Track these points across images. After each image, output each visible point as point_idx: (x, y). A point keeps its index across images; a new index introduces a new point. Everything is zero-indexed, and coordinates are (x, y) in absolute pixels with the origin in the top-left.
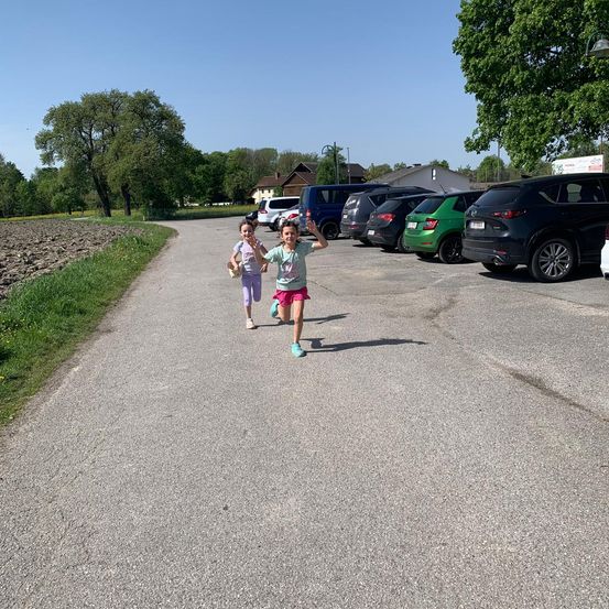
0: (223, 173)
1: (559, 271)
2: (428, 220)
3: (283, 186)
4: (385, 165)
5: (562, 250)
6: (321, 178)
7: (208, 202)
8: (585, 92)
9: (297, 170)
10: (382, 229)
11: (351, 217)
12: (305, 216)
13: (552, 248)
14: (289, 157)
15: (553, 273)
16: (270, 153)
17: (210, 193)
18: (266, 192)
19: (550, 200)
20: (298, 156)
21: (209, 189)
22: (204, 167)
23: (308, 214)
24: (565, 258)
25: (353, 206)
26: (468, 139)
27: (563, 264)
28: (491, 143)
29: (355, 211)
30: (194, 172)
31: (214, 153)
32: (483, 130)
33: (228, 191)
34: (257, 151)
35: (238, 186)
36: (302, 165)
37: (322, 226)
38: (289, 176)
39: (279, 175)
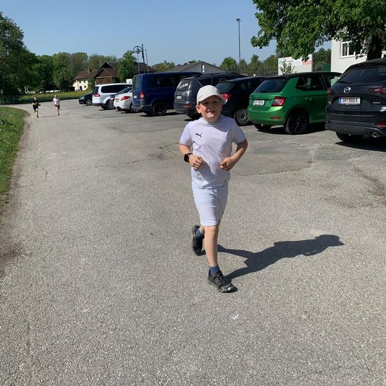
0: (51, 70)
2: (276, 98)
3: (94, 78)
6: (121, 73)
7: (42, 90)
9: (103, 66)
11: (185, 98)
12: (139, 97)
14: (96, 59)
16: (82, 56)
17: (44, 84)
18: (82, 82)
20: (102, 58)
21: (43, 81)
22: (39, 65)
23: (142, 96)
28: (271, 41)
30: (31, 69)
32: (265, 31)
33: (56, 82)
34: (73, 54)
35: (64, 78)
36: (107, 64)
37: (153, 105)
38: (98, 71)
39: (90, 70)
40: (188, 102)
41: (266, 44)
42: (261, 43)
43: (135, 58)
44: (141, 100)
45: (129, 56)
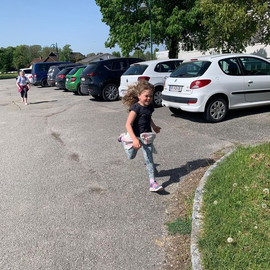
0: (12, 57)
1: (114, 97)
2: (72, 77)
4: (93, 53)
5: (114, 88)
7: (5, 71)
8: (146, 24)
9: (50, 55)
10: (60, 81)
11: (50, 77)
13: (110, 88)
14: (47, 49)
15: (111, 98)
16: (38, 47)
17: (6, 67)
19: (108, 69)
21: (5, 65)
23: (35, 76)
24: (116, 91)
25: (51, 72)
26: (106, 42)
28: (115, 44)
29: (52, 74)
31: (8, 47)
32: (112, 39)
34: (31, 46)
35: (20, 63)
36: (53, 53)
37: (42, 81)
38: (46, 58)
39: (41, 57)
40: (52, 79)
41: (113, 46)
42: (110, 45)
43: (71, 50)
44: (35, 78)
45: (67, 48)
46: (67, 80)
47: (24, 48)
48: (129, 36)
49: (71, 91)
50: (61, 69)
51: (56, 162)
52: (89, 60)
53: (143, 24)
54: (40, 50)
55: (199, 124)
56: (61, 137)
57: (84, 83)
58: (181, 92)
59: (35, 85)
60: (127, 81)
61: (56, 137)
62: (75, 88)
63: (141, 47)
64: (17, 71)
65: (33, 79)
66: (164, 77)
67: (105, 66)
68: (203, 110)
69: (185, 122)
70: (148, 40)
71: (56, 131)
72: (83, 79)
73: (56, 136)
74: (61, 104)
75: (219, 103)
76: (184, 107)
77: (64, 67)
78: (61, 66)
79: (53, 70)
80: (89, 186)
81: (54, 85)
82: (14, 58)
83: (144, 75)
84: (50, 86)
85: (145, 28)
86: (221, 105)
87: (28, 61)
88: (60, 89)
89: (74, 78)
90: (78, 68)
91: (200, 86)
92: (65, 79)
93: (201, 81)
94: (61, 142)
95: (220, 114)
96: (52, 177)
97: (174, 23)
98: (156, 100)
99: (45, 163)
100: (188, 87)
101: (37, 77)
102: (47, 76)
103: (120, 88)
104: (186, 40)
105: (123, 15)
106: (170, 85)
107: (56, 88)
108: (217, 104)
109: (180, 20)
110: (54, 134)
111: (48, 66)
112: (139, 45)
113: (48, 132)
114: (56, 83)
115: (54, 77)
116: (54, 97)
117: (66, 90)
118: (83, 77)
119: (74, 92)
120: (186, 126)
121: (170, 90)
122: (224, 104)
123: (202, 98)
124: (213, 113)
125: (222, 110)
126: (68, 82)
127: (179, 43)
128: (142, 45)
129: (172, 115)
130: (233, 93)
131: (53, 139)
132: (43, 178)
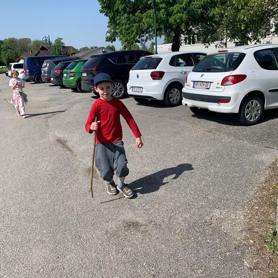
1: (119, 94)
2: (71, 72)
4: (86, 47)
5: (120, 85)
9: (41, 49)
10: (57, 77)
11: (45, 72)
12: (26, 72)
13: (115, 84)
14: (37, 43)
15: (117, 95)
19: (113, 62)
23: (28, 71)
24: (122, 88)
25: (46, 66)
27: (121, 91)
29: (47, 68)
33: (4, 60)
35: (9, 57)
36: (43, 47)
37: (35, 76)
38: (37, 52)
39: (31, 51)
40: (46, 75)
42: (111, 39)
43: (63, 43)
45: (59, 41)
46: (65, 75)
47: (12, 41)
48: (130, 28)
49: (68, 88)
50: (56, 63)
51: (71, 181)
52: (83, 54)
53: (145, 14)
54: (30, 43)
55: (231, 127)
56: (69, 144)
57: (85, 79)
58: (209, 89)
59: (27, 81)
60: (138, 76)
61: (62, 144)
62: (74, 84)
63: (142, 40)
64: (5, 65)
65: (26, 75)
66: (180, 71)
67: (110, 60)
68: (237, 111)
69: (213, 125)
70: (149, 32)
71: (61, 136)
72: (85, 75)
73: (62, 142)
74: (60, 102)
75: (255, 102)
76: (213, 107)
77: (60, 61)
78: (56, 60)
79: (48, 65)
80: (122, 217)
81: (49, 81)
82: (2, 52)
83: (158, 69)
84: (44, 82)
85: (147, 18)
86: (257, 105)
87: (17, 55)
88: (56, 85)
89: (73, 73)
90: (77, 62)
91: (234, 82)
92: (62, 74)
93: (235, 76)
94: (70, 150)
95: (256, 116)
96: (69, 203)
97: (178, 12)
98: (171, 98)
99: (55, 182)
100: (218, 84)
101: (29, 72)
102: (41, 71)
103: (129, 85)
104: (189, 32)
105: (123, 4)
106: (194, 81)
107: (51, 84)
108: (252, 103)
109: (185, 9)
110: (59, 141)
111: (42, 60)
112: (139, 37)
113: (52, 138)
114: (52, 79)
115: (49, 72)
116: (51, 94)
117: (63, 87)
118: (84, 72)
119: (72, 89)
120: (217, 130)
121: (194, 87)
122: (260, 103)
123: (237, 96)
124: (247, 114)
125: (257, 111)
126: (66, 78)
127: (182, 35)
128: (142, 38)
129: (193, 116)
130: (270, 91)
131: (59, 146)
132: (57, 205)
